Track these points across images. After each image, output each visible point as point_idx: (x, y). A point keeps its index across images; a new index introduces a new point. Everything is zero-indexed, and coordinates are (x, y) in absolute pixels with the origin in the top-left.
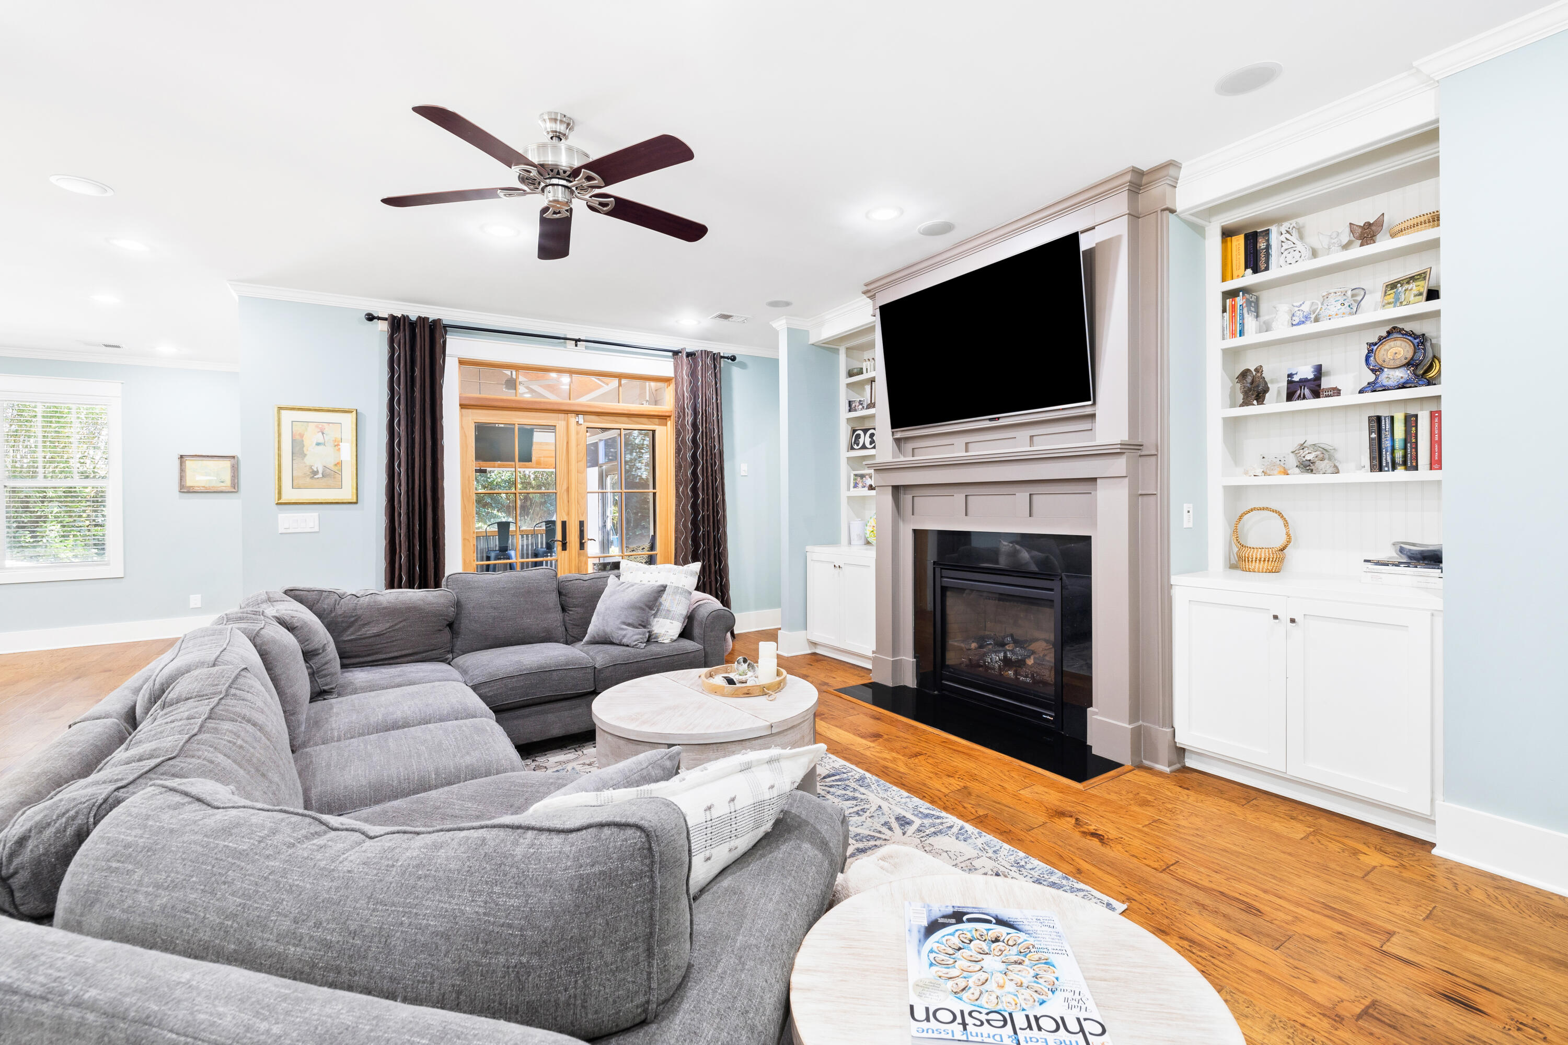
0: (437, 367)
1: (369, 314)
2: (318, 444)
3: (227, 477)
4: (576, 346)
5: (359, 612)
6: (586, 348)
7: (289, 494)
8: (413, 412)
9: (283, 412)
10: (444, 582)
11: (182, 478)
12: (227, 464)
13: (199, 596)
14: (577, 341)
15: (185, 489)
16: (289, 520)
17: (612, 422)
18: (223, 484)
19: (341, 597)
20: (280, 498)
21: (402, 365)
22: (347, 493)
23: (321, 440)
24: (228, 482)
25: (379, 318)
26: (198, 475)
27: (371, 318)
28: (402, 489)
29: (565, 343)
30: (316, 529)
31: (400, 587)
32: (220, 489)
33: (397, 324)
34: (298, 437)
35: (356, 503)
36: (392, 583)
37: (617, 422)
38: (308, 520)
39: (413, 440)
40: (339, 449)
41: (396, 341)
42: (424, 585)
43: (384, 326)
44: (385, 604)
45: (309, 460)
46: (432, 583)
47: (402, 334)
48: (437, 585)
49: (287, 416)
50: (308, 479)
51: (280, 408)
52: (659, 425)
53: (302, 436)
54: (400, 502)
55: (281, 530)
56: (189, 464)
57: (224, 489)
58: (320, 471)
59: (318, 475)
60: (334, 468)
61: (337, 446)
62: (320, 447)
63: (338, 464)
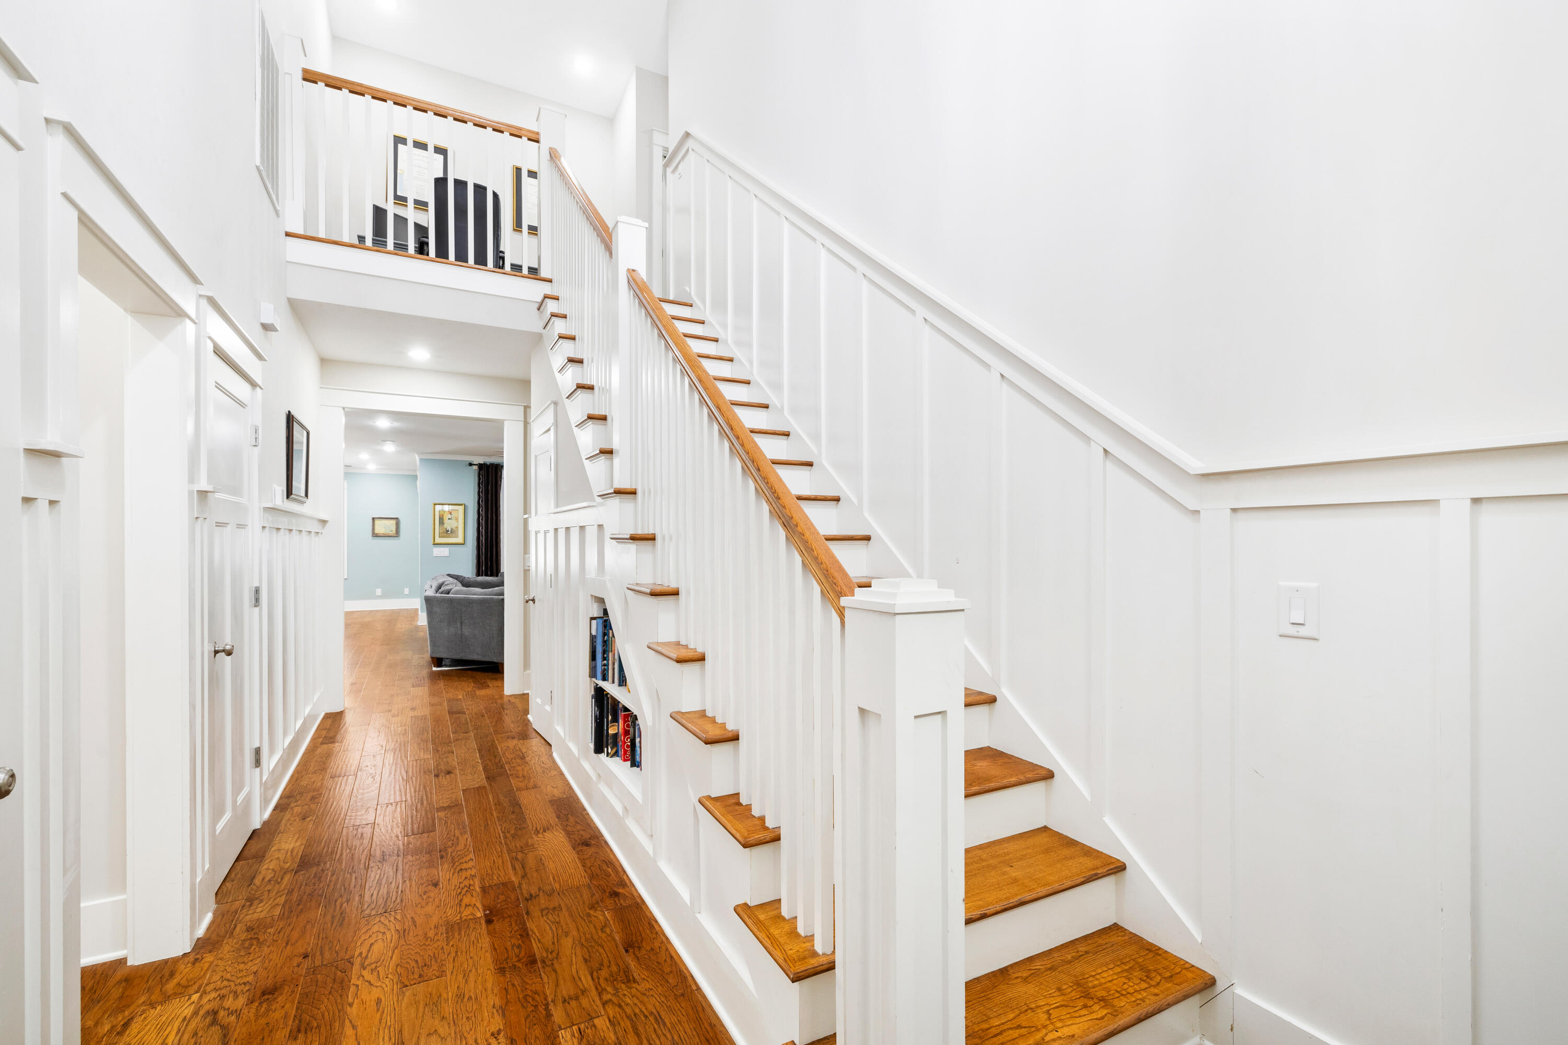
0: (498, 486)
1: (470, 463)
2: (449, 519)
3: (394, 528)
5: (471, 583)
7: (438, 540)
8: (488, 505)
9: (437, 506)
10: (499, 575)
11: (373, 529)
12: (394, 522)
13: (380, 589)
15: (375, 535)
16: (438, 551)
18: (392, 532)
19: (464, 578)
20: (434, 541)
21: (483, 484)
22: (460, 539)
23: (450, 517)
24: (394, 532)
25: (474, 465)
26: (381, 527)
27: (471, 464)
28: (483, 539)
30: (448, 555)
31: (482, 576)
32: (390, 535)
33: (481, 467)
34: (441, 516)
35: (464, 544)
36: (478, 574)
38: (445, 551)
39: (488, 517)
40: (458, 521)
41: (481, 474)
42: (491, 575)
43: (475, 467)
44: (479, 581)
45: (445, 526)
46: (495, 574)
47: (483, 472)
48: (497, 576)
49: (438, 508)
50: (445, 534)
51: (435, 504)
53: (443, 516)
54: (482, 544)
55: (435, 555)
56: (377, 522)
57: (392, 535)
58: (450, 530)
59: (449, 532)
60: (455, 529)
61: (457, 519)
62: (450, 520)
63: (457, 528)
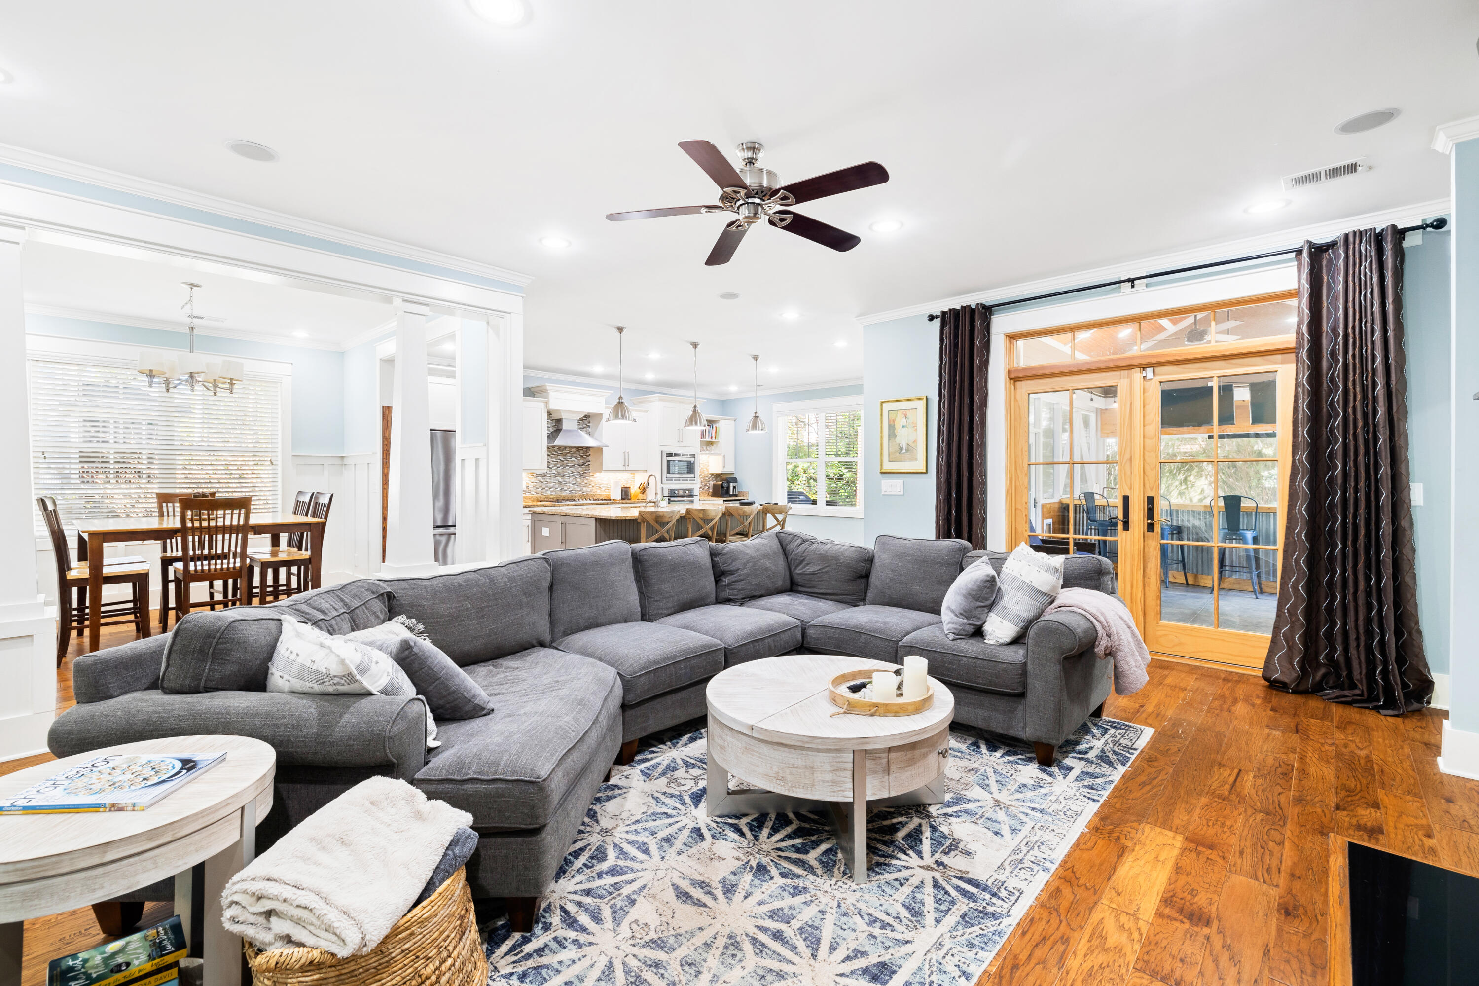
1: (927, 317)
2: (903, 427)
4: (1133, 286)
6: (1147, 285)
7: (888, 466)
9: (885, 405)
14: (1131, 281)
16: (887, 486)
17: (1199, 370)
20: (882, 468)
23: (905, 424)
25: (935, 317)
27: (931, 318)
29: (1120, 287)
30: (902, 493)
33: (946, 318)
35: (926, 472)
37: (1206, 369)
38: (897, 486)
40: (917, 430)
43: (937, 323)
45: (898, 439)
49: (887, 407)
50: (898, 454)
51: (882, 402)
52: (1282, 363)
53: (894, 421)
55: (883, 493)
58: (905, 448)
59: (904, 451)
60: (913, 445)
61: (915, 427)
62: (905, 429)
63: (915, 441)
